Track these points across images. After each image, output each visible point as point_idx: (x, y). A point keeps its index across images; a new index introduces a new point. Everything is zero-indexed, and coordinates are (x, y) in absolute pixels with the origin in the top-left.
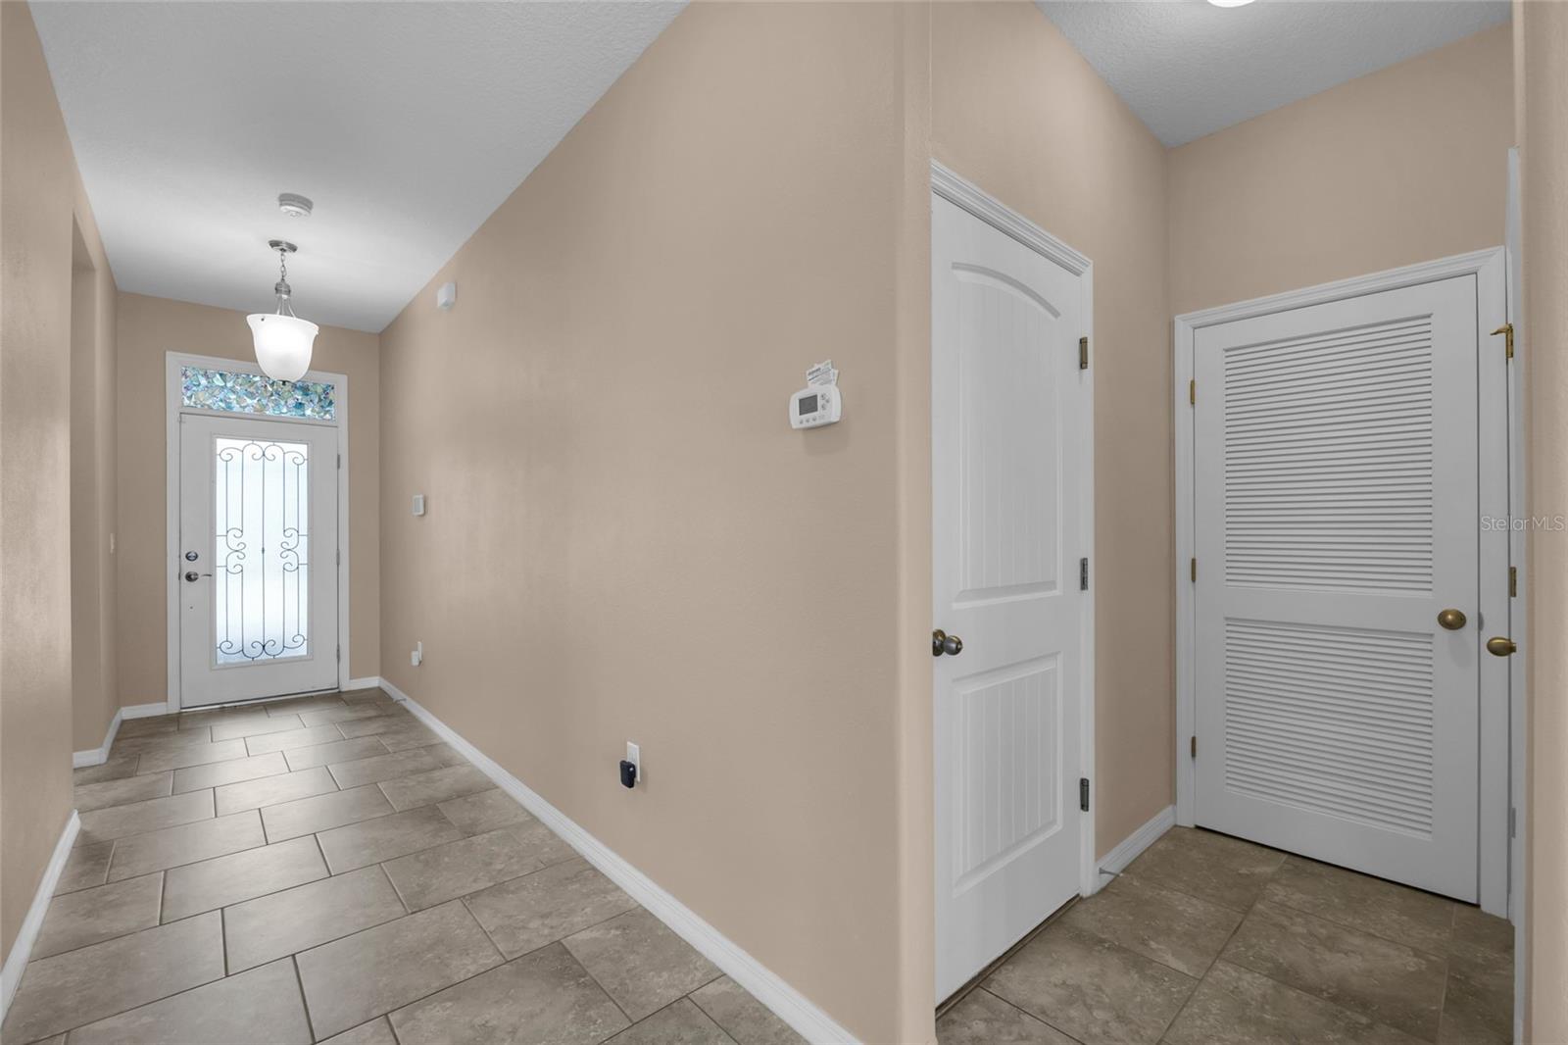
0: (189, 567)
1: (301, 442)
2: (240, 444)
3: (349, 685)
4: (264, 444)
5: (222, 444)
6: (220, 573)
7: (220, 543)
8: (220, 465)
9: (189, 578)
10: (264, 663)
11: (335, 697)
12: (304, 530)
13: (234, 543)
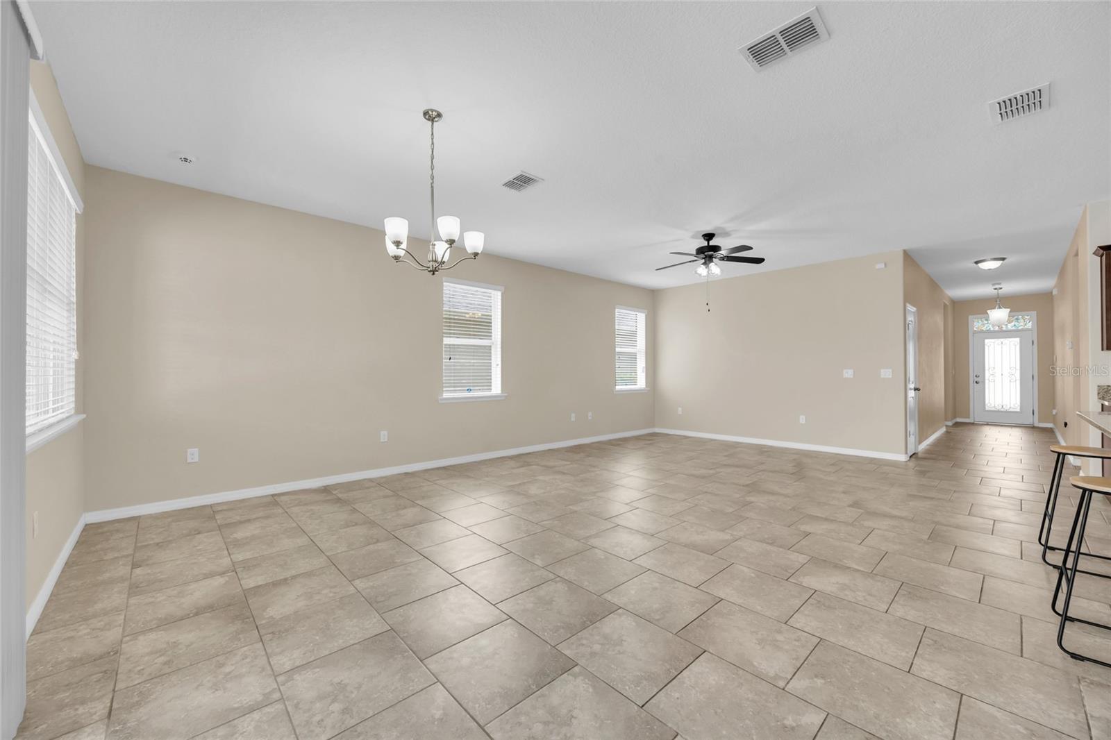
0: (976, 379)
1: (1017, 337)
2: (993, 340)
3: (1037, 424)
4: (1002, 340)
5: (987, 341)
6: (987, 381)
7: (987, 372)
8: (986, 347)
9: (976, 382)
10: (1002, 412)
11: (1033, 428)
12: (1018, 367)
13: (991, 372)
